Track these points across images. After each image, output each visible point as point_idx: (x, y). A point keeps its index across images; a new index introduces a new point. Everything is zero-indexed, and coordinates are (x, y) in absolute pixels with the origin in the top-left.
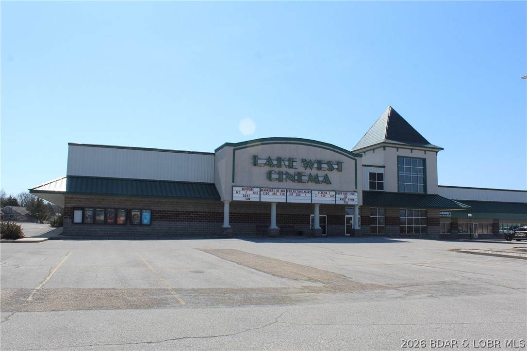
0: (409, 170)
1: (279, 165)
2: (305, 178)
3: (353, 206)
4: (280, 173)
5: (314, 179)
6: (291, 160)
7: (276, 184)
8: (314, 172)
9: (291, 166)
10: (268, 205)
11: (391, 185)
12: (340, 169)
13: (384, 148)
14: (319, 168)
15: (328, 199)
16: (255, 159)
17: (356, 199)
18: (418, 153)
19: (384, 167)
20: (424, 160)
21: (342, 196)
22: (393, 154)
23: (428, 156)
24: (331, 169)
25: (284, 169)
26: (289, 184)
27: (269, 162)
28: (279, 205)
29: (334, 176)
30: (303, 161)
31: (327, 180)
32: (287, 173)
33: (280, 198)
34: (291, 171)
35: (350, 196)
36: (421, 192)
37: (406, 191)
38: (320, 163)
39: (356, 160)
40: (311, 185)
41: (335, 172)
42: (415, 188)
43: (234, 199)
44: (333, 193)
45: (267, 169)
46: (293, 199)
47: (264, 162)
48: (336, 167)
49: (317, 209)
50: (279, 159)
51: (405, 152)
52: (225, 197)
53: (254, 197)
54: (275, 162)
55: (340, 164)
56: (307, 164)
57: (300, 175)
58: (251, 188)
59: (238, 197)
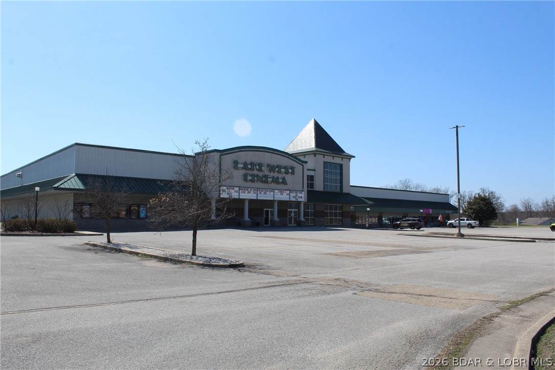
0: (331, 173)
1: (251, 169)
2: (270, 180)
3: (300, 202)
4: (252, 175)
5: (276, 181)
6: (260, 165)
7: (249, 184)
8: (276, 175)
9: (260, 170)
10: (243, 201)
11: (319, 186)
12: (293, 173)
13: (315, 155)
14: (279, 172)
15: (284, 197)
16: (236, 163)
17: (302, 197)
18: (337, 160)
19: (314, 170)
20: (341, 166)
21: (294, 194)
22: (321, 159)
23: (344, 162)
24: (287, 173)
25: (255, 172)
26: (259, 185)
27: (245, 167)
28: (251, 201)
29: (289, 178)
30: (268, 166)
31: (284, 182)
32: (257, 176)
33: (251, 195)
34: (260, 174)
35: (299, 195)
36: (338, 190)
37: (329, 190)
38: (279, 167)
39: (303, 166)
40: (273, 185)
41: (289, 175)
42: (334, 187)
43: (221, 196)
44: (288, 192)
45: (243, 172)
46: (262, 196)
47: (242, 166)
48: (290, 171)
49: (276, 205)
50: (252, 164)
51: (329, 159)
52: (215, 195)
53: (235, 195)
54: (249, 166)
55: (292, 168)
56: (272, 168)
57: (266, 177)
58: (233, 187)
59: (224, 195)
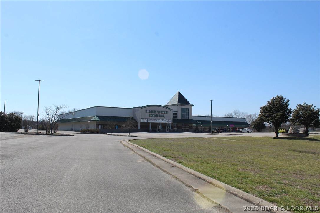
0: (184, 112)
1: (152, 113)
2: (158, 116)
3: (170, 123)
4: (152, 115)
5: (161, 116)
6: (155, 111)
7: (151, 118)
8: (161, 114)
9: (155, 113)
10: (149, 123)
11: (179, 117)
12: (167, 113)
13: (177, 106)
14: (162, 113)
15: (164, 122)
16: (146, 111)
17: (171, 121)
18: (187, 107)
19: (177, 111)
20: (189, 109)
21: (167, 121)
22: (180, 107)
23: (190, 108)
24: (165, 113)
25: (153, 114)
26: (155, 118)
27: (150, 111)
28: (152, 123)
29: (165, 115)
30: (158, 111)
31: (164, 116)
32: (154, 115)
33: (152, 121)
34: (155, 114)
35: (169, 121)
36: (187, 118)
37: (183, 118)
38: (162, 111)
39: (171, 110)
40: (160, 118)
41: (166, 114)
42: (186, 117)
43: (142, 122)
44: (165, 120)
45: (149, 113)
46: (156, 122)
47: (148, 112)
48: (166, 112)
49: (161, 124)
50: (152, 111)
51: (183, 107)
52: (139, 121)
53: (146, 121)
54: (151, 112)
55: (167, 112)
56: (159, 112)
57: (157, 115)
58: (145, 119)
59: (142, 121)
